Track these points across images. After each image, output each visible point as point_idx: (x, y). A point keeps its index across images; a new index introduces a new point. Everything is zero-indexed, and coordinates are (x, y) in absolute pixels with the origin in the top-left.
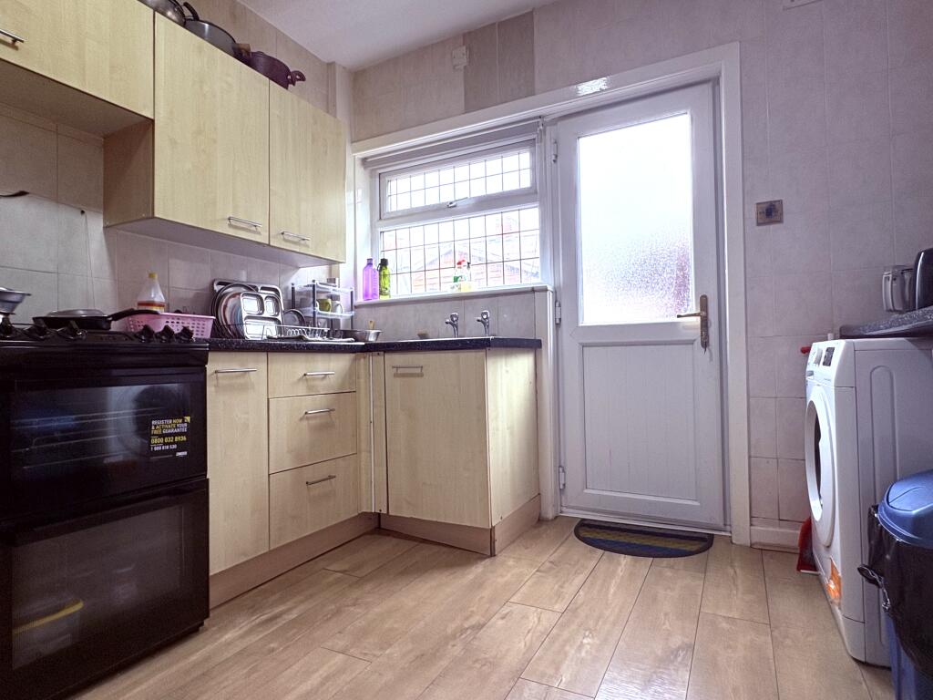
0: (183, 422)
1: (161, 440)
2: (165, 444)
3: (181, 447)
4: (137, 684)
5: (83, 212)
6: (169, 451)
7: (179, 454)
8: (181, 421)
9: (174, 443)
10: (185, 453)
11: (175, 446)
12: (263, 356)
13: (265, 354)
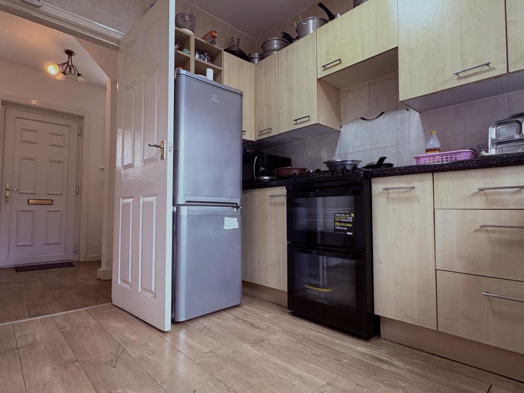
0: (350, 216)
1: (340, 224)
2: (341, 226)
3: (349, 229)
4: (312, 330)
5: (408, 110)
6: (343, 231)
7: (348, 233)
8: (349, 216)
9: (346, 227)
10: (351, 234)
11: (346, 229)
12: (429, 176)
13: (431, 173)
